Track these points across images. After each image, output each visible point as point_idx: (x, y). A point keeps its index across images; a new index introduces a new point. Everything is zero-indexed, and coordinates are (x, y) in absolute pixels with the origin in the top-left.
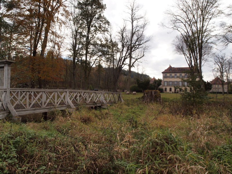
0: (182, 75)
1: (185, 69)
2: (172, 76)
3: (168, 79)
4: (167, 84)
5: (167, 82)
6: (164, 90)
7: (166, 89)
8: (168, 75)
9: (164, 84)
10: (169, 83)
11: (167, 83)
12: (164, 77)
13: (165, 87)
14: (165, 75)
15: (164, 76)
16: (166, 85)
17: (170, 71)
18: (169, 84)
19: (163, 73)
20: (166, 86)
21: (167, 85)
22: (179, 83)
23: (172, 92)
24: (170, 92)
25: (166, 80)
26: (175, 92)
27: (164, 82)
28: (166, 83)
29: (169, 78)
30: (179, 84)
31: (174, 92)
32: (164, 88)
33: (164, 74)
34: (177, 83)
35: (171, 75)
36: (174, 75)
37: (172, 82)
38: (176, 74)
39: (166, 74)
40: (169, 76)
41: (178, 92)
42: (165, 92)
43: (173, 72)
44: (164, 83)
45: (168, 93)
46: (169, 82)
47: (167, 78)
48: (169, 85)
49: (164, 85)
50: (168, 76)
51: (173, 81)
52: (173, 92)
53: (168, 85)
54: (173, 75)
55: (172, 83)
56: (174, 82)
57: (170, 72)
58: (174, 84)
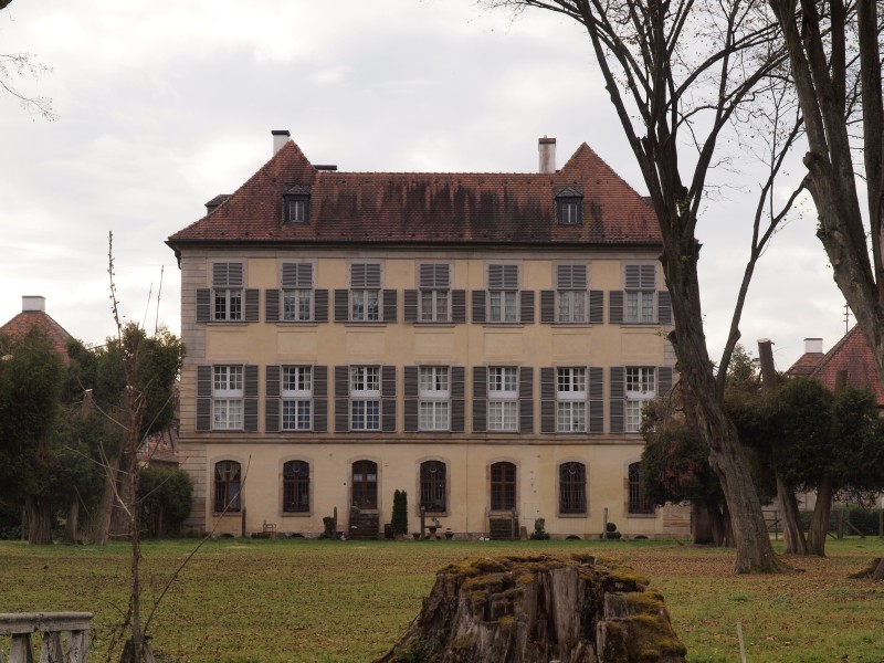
0: (456, 282)
1: (488, 198)
2: (322, 295)
3: (261, 330)
4: (251, 407)
5: (252, 371)
6: (205, 491)
7: (229, 479)
8: (263, 273)
9: (204, 407)
10: (273, 389)
11: (251, 389)
12: (206, 306)
13: (216, 453)
14: (219, 269)
15: (202, 295)
16: (228, 418)
17: (283, 216)
18: (272, 407)
19: (182, 244)
20: (226, 438)
21: (251, 424)
22: (411, 389)
23: (313, 524)
24: (293, 524)
25: (227, 345)
26: (354, 518)
27: (203, 372)
28: (227, 393)
29: (272, 316)
30: (411, 407)
31: (342, 522)
32: (200, 464)
33: (207, 264)
34: (389, 389)
35: (297, 277)
36: (345, 283)
37: (321, 372)
38: (366, 259)
39: (227, 259)
40: (272, 295)
41: (398, 528)
42: (211, 523)
43: (335, 236)
44: (204, 388)
45: (263, 536)
46: (272, 372)
47: (252, 316)
48: (272, 425)
49: (203, 422)
50: (253, 295)
51: (331, 361)
52: (330, 523)
53: (266, 420)
54: (332, 272)
55: (320, 389)
56: (341, 372)
57: (286, 234)
58: (341, 407)
